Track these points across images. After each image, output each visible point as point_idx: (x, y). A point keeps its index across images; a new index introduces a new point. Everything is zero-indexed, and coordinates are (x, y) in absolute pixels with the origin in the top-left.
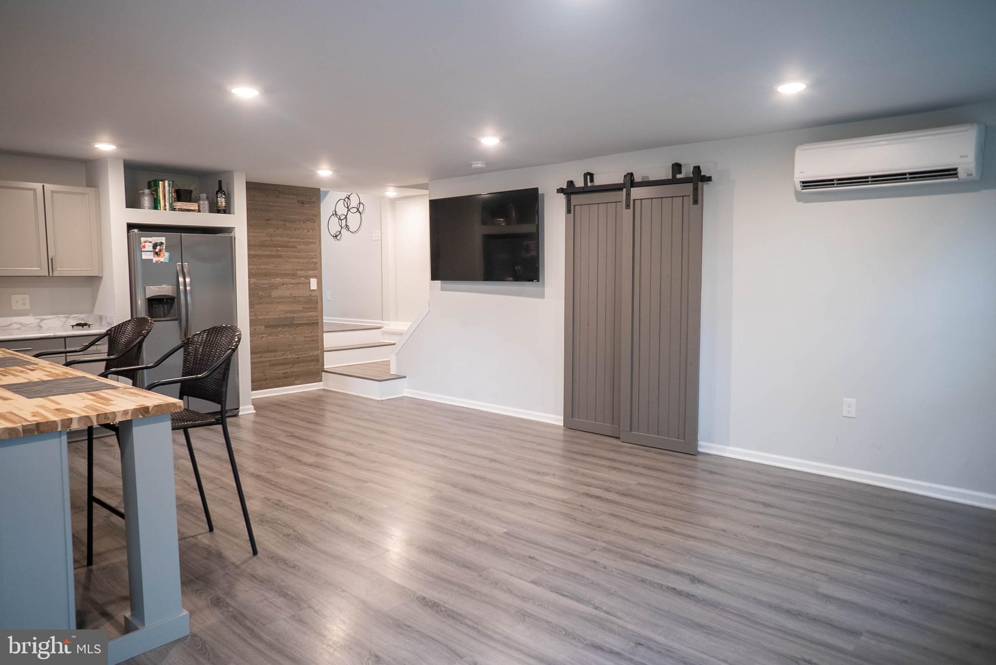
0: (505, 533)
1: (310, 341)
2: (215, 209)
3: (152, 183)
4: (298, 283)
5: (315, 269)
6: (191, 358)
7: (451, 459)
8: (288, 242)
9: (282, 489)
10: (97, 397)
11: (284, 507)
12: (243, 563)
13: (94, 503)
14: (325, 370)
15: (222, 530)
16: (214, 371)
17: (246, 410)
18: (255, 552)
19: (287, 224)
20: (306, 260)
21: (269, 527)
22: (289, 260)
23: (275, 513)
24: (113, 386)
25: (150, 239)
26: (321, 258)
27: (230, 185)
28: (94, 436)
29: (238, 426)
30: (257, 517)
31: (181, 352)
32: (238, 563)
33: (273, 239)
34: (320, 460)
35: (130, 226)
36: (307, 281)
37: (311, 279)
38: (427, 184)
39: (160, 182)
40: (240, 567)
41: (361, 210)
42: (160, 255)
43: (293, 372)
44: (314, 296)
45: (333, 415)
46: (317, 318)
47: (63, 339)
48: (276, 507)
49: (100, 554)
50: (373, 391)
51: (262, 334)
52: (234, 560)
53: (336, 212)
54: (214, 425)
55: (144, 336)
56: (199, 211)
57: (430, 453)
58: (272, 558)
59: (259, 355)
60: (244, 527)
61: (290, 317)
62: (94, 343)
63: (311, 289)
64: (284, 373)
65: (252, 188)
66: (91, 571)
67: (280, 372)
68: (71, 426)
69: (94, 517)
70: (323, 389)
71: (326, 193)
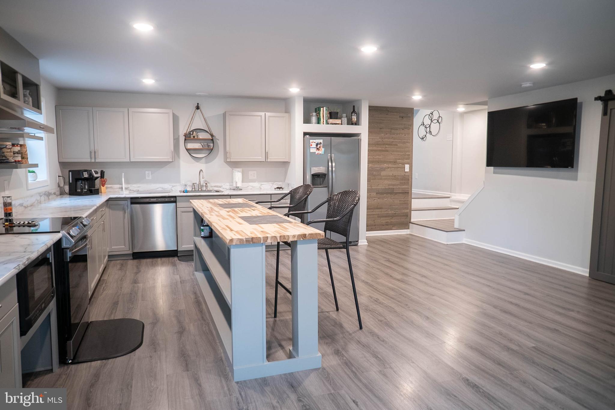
0: (534, 347)
1: (403, 203)
2: (350, 122)
3: (317, 109)
4: (397, 167)
5: (408, 159)
6: (332, 208)
7: (494, 288)
8: (393, 142)
9: (380, 292)
10: (281, 227)
11: (380, 303)
12: (353, 333)
13: (278, 285)
14: (412, 222)
15: (343, 311)
16: (343, 217)
17: (363, 242)
18: (361, 328)
19: (393, 131)
20: (403, 153)
21: (371, 314)
22: (393, 153)
23: (375, 306)
24: (289, 221)
25: (314, 141)
26: (412, 152)
27: (360, 108)
28: (280, 249)
29: (357, 251)
30: (364, 307)
31: (326, 205)
32: (351, 332)
33: (383, 140)
34: (405, 278)
35: (305, 134)
36: (403, 166)
37: (406, 165)
38: (487, 101)
39: (321, 108)
40: (352, 335)
41: (440, 121)
42: (319, 150)
43: (392, 222)
44: (406, 176)
45: (415, 251)
46: (407, 190)
47: (270, 195)
48: (375, 302)
49: (280, 313)
50: (442, 238)
51: (375, 197)
52: (349, 330)
53: (423, 123)
54: (342, 248)
55: (308, 195)
56: (342, 124)
57: (478, 282)
58: (370, 333)
59: (372, 210)
60: (356, 311)
61: (391, 188)
62: (283, 198)
63: (406, 171)
64: (386, 222)
65: (373, 109)
66: (275, 321)
67: (384, 221)
68: (267, 241)
69: (278, 292)
70: (410, 234)
71: (418, 111)
